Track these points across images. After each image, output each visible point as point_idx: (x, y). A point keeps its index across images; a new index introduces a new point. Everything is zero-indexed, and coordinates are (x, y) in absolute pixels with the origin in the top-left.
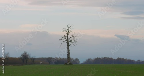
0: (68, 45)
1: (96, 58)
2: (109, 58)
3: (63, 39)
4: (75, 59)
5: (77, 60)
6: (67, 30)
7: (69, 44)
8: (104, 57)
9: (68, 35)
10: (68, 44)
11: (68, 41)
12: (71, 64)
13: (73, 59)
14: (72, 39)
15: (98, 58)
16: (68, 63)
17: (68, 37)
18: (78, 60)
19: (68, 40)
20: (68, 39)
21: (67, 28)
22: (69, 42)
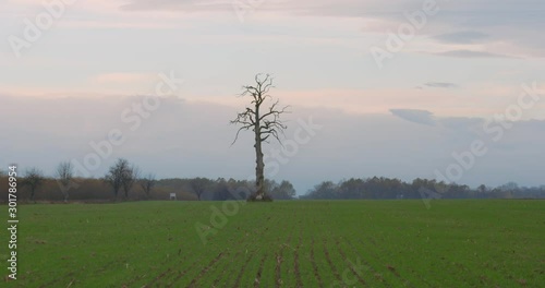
0: (259, 140)
1: (348, 179)
2: (387, 179)
3: (242, 119)
4: (279, 182)
5: (286, 185)
6: (254, 91)
7: (262, 136)
8: (372, 177)
9: (257, 106)
10: (258, 134)
11: (259, 125)
12: (266, 199)
13: (273, 182)
14: (270, 118)
15: (352, 180)
16: (260, 197)
17: (257, 113)
18: (291, 186)
19: (257, 124)
20: (258, 119)
21: (255, 85)
22: (262, 130)
